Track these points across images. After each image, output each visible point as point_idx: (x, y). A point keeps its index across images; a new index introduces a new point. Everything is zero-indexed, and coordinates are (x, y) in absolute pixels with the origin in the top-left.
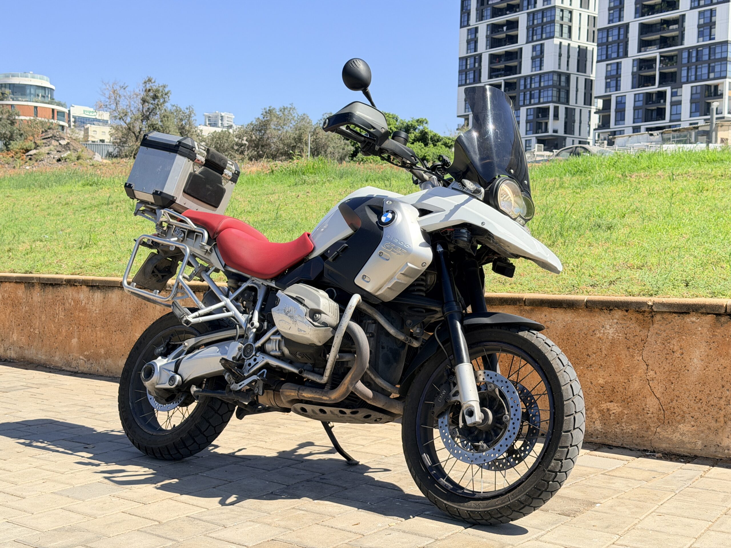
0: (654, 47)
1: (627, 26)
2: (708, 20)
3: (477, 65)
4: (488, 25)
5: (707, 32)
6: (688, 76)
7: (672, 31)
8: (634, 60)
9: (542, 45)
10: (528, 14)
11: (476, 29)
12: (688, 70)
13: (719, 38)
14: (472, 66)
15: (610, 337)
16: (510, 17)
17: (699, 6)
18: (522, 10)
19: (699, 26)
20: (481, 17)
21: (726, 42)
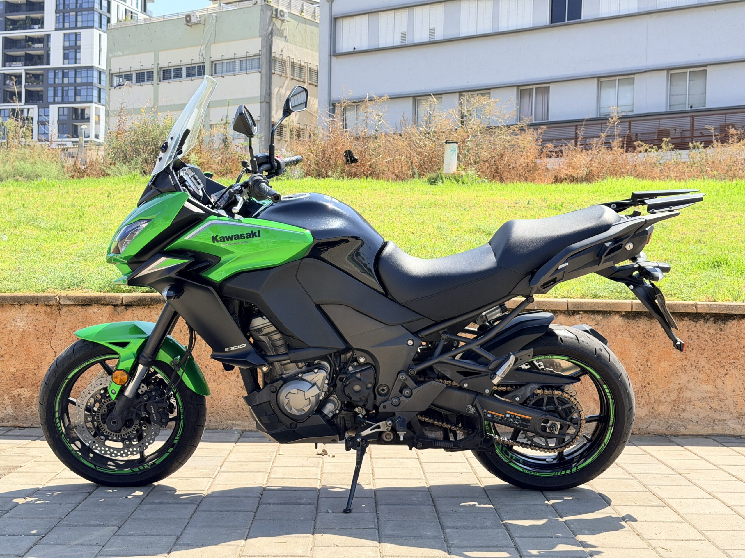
0: (19, 64)
2: (72, 44)
5: (72, 55)
6: (54, 96)
7: (37, 49)
12: (55, 90)
13: (83, 63)
15: (21, 330)
17: (63, 28)
19: (64, 48)
21: (91, 68)
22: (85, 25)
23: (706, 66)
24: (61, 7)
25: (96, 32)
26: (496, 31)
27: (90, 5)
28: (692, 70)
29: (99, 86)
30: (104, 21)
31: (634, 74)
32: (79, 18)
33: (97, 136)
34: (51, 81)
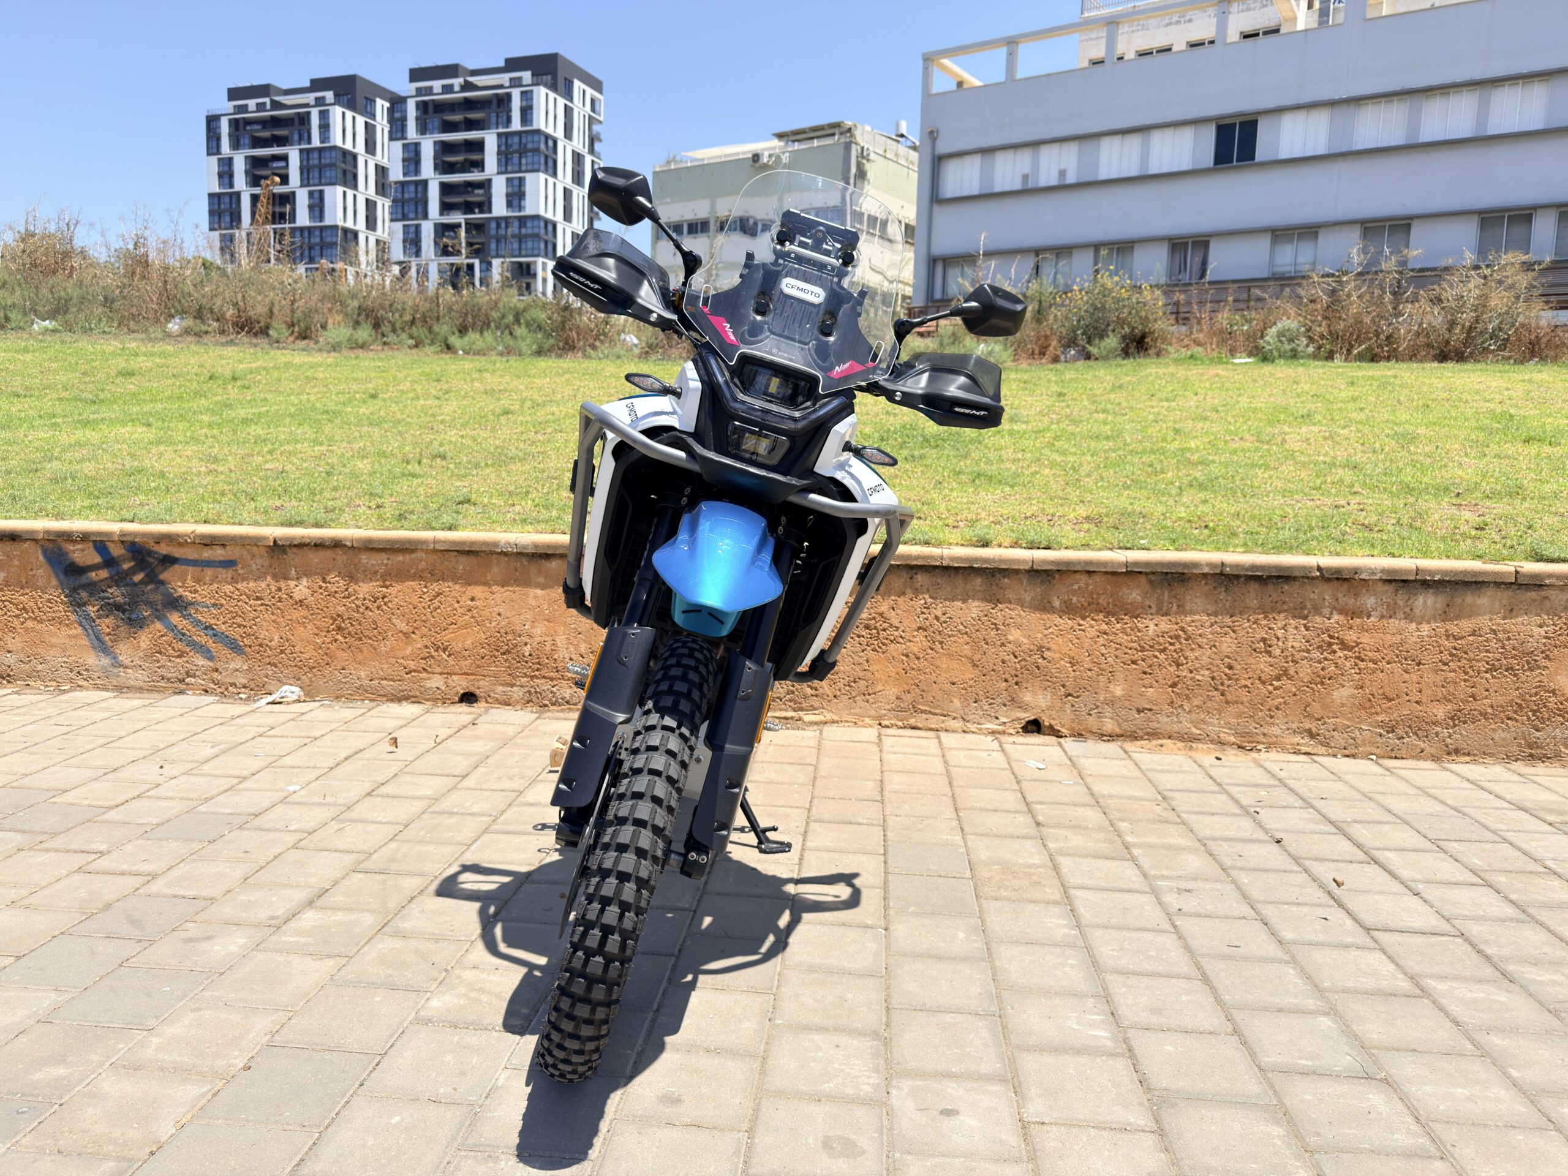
0: (459, 212)
1: (425, 183)
2: (516, 189)
3: (234, 206)
4: (246, 157)
5: (515, 202)
6: (497, 250)
7: (478, 195)
8: (436, 225)
9: (321, 192)
10: (301, 151)
11: (230, 161)
12: (498, 242)
13: (529, 211)
14: (228, 206)
16: (276, 150)
17: (506, 172)
18: (292, 145)
19: (508, 195)
20: (236, 145)
21: (537, 217)
22: (530, 167)
23: (1412, 218)
24: (503, 148)
25: (542, 176)
26: (1144, 173)
27: (536, 145)
28: (1392, 223)
29: (546, 237)
30: (550, 163)
31: (1319, 227)
32: (524, 161)
33: (544, 293)
34: (493, 232)
